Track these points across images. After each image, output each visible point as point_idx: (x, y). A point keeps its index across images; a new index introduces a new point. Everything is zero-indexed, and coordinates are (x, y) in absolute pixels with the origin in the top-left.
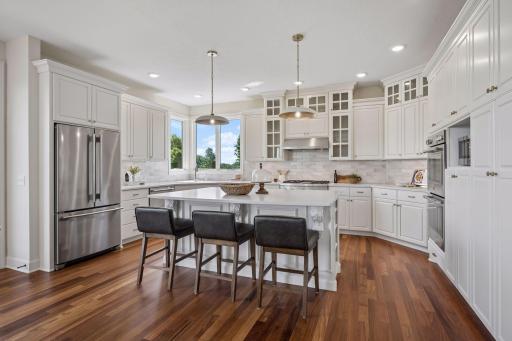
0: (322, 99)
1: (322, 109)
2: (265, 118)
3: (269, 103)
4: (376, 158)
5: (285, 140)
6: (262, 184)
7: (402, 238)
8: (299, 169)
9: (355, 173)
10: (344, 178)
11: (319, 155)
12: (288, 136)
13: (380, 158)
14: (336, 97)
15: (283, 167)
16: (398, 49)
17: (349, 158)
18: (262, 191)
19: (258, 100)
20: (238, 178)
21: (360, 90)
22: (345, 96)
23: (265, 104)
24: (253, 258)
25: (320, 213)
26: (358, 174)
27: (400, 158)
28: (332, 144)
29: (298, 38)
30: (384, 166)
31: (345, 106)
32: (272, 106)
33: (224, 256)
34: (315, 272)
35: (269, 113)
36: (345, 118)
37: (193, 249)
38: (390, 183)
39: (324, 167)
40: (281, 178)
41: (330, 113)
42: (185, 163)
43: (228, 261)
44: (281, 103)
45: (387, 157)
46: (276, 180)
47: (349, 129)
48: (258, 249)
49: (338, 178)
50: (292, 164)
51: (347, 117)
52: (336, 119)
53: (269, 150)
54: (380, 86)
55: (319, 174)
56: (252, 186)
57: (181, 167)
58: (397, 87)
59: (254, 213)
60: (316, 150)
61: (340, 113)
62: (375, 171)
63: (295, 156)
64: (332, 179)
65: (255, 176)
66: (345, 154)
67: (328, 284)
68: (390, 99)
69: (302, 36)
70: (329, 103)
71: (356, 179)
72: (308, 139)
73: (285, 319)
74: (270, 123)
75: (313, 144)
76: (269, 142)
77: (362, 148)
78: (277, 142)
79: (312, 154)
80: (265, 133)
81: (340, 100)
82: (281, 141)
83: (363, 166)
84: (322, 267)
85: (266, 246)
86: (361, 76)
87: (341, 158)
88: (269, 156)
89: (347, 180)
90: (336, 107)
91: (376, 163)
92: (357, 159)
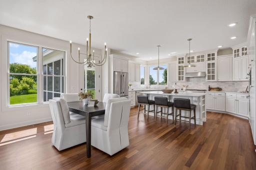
0: (203, 56)
1: (203, 60)
2: (178, 65)
3: (179, 59)
4: (229, 80)
5: (186, 73)
6: (176, 90)
7: (239, 114)
8: (193, 85)
9: (219, 87)
10: (213, 89)
11: (202, 79)
12: (187, 72)
13: (231, 80)
14: (209, 55)
15: (186, 84)
16: (234, 38)
17: (215, 80)
18: (176, 92)
19: (174, 58)
20: (166, 88)
21: (220, 52)
22: (213, 55)
23: (178, 59)
24: (173, 113)
25: (197, 99)
26: (221, 87)
27: (239, 80)
28: (207, 74)
29: (190, 40)
30: (234, 84)
31: (213, 59)
32: (181, 60)
33: (163, 112)
34: (194, 118)
35: (179, 63)
36: (213, 64)
37: (153, 109)
38: (236, 91)
39: (204, 84)
40: (184, 89)
41: (206, 62)
42: (145, 83)
43: (165, 114)
44: (184, 58)
45: (234, 80)
46: (182, 89)
47: (215, 68)
48: (175, 108)
49: (210, 89)
50: (189, 83)
51: (214, 63)
52: (209, 65)
53: (179, 77)
54: (231, 49)
55: (202, 87)
56: (172, 90)
57: (144, 84)
58: (238, 50)
59: (174, 98)
60: (200, 77)
61: (211, 62)
62: (229, 86)
63: (191, 79)
64: (208, 89)
65: (174, 87)
66: (213, 78)
67: (199, 123)
68: (235, 55)
69: (191, 39)
70: (206, 58)
71: (219, 89)
72: (197, 73)
73: (183, 128)
74: (179, 67)
75: (199, 75)
76: (179, 74)
77: (221, 76)
78: (183, 74)
79: (199, 78)
80: (177, 71)
81: (211, 56)
82: (184, 74)
83: (223, 84)
84: (197, 117)
85: (178, 107)
86: (220, 47)
87: (211, 80)
88: (179, 79)
89: (215, 90)
90: (209, 59)
91: (229, 83)
92: (219, 81)
